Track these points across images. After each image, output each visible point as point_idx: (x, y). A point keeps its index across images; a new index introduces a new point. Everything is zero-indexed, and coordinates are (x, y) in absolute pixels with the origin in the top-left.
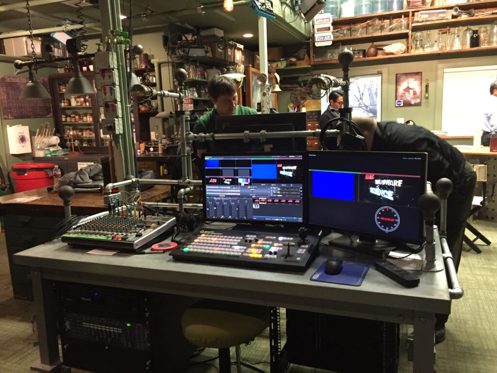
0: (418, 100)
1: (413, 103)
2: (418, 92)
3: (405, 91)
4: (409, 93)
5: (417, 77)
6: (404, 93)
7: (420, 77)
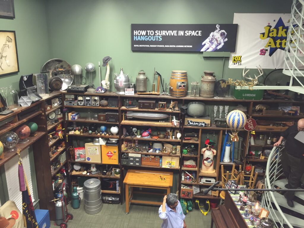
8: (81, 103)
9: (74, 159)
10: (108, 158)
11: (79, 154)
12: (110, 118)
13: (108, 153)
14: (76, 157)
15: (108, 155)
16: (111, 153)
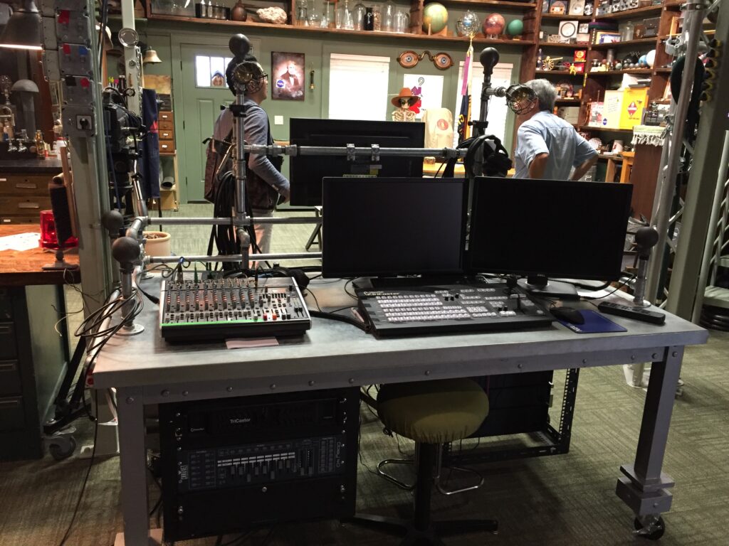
0: (301, 93)
1: (294, 96)
2: (300, 81)
3: (284, 78)
4: (289, 81)
5: (299, 59)
6: (283, 81)
7: (302, 60)
8: (616, 7)
9: (588, 121)
10: (629, 116)
11: (596, 113)
12: (648, 29)
13: (630, 106)
14: (591, 118)
15: (631, 109)
16: (635, 106)
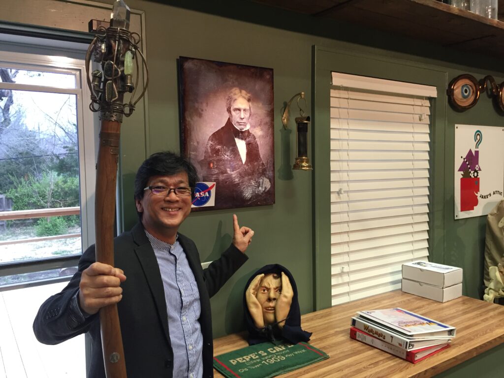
0: (266, 184)
1: (248, 194)
2: (263, 151)
3: (220, 143)
4: (235, 151)
5: (258, 85)
6: (217, 152)
7: (268, 87)
